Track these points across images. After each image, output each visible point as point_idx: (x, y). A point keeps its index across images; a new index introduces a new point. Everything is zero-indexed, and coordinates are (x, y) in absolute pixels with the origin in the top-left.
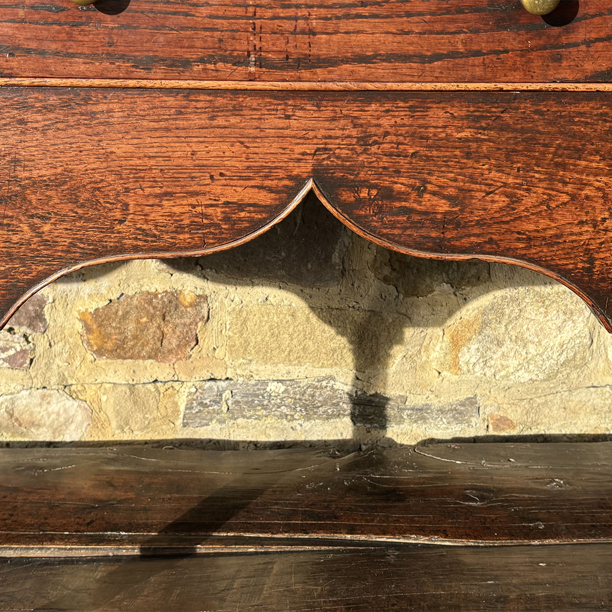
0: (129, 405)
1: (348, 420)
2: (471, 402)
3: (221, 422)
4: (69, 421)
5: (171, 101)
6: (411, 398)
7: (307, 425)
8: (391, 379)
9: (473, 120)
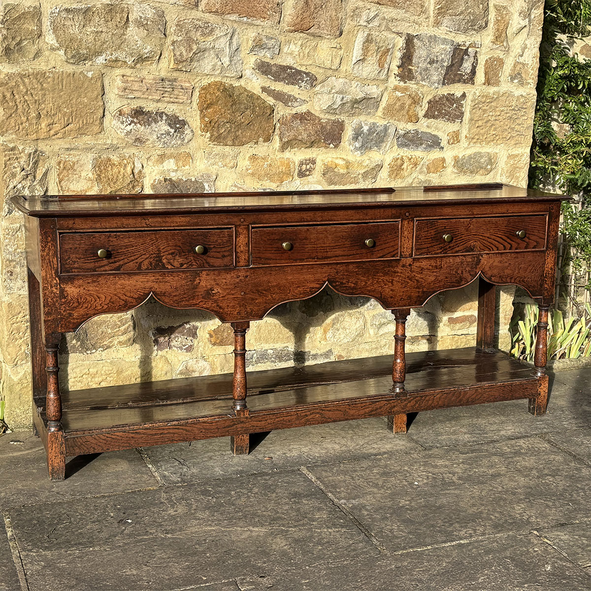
0: (225, 361)
1: (292, 361)
2: (330, 351)
3: (253, 365)
4: (204, 369)
5: (300, 267)
6: (312, 351)
7: (280, 364)
8: (306, 345)
9: (357, 267)
